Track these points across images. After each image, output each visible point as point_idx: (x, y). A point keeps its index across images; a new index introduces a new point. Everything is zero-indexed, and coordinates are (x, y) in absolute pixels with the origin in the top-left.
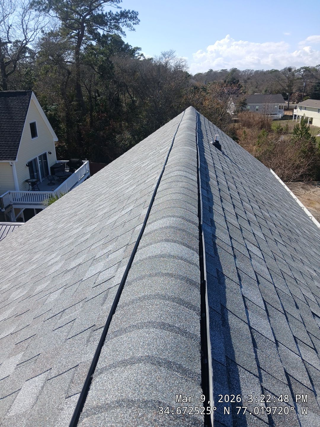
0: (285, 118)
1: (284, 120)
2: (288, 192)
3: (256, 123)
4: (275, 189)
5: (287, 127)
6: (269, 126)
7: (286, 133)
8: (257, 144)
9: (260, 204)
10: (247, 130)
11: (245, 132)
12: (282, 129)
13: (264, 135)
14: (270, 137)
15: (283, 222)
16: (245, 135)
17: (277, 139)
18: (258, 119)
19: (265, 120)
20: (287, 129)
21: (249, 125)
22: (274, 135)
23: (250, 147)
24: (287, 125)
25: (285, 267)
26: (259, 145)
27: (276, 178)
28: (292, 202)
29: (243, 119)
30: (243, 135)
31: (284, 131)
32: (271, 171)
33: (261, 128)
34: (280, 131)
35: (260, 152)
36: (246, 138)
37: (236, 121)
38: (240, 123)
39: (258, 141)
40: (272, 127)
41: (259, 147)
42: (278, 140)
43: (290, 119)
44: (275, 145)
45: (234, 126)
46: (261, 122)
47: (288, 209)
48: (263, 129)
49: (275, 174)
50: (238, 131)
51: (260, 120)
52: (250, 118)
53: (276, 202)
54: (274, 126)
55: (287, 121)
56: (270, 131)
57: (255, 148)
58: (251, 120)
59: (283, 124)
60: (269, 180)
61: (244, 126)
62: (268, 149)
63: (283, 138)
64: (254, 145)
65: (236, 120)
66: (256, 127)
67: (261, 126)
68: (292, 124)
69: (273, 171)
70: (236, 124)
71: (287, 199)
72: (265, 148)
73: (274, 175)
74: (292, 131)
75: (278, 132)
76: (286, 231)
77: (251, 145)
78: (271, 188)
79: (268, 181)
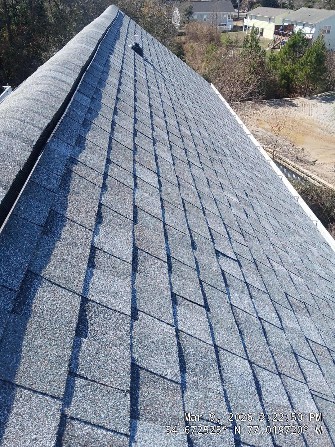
0: (235, 29)
1: (234, 32)
2: (227, 108)
3: (203, 36)
4: (211, 104)
5: (237, 40)
6: (218, 39)
7: (236, 47)
8: (206, 60)
9: (181, 119)
10: (195, 44)
11: (192, 47)
12: (232, 42)
13: (212, 50)
14: (219, 52)
15: (208, 140)
16: (193, 50)
17: (226, 54)
18: (206, 31)
19: (214, 31)
20: (237, 42)
21: (197, 38)
22: (224, 49)
23: (198, 64)
24: (237, 38)
25: (193, 195)
26: (208, 61)
27: (216, 94)
28: (230, 118)
29: (190, 31)
30: (191, 51)
31: (234, 44)
32: (212, 86)
33: (210, 42)
34: (230, 45)
35: (209, 69)
36: (193, 54)
37: (182, 34)
38: (187, 36)
39: (207, 57)
40: (221, 40)
41: (208, 63)
42: (228, 55)
43: (240, 31)
44: (224, 61)
45: (180, 40)
46: (210, 34)
47: (222, 126)
48: (211, 42)
49: (216, 89)
50: (185, 45)
51: (209, 31)
52: (197, 29)
53: (206, 119)
54: (224, 39)
55: (237, 32)
56: (219, 44)
57: (203, 65)
58: (199, 32)
59: (233, 36)
60: (205, 95)
61: (191, 39)
62: (217, 65)
63: (233, 52)
64: (203, 62)
65: (182, 32)
66: (204, 40)
67: (210, 39)
68: (242, 35)
69: (214, 85)
70: (183, 37)
71: (224, 115)
72: (214, 64)
73: (213, 90)
74: (242, 44)
75: (227, 46)
76: (209, 151)
77: (199, 62)
78: (205, 103)
79: (203, 95)
